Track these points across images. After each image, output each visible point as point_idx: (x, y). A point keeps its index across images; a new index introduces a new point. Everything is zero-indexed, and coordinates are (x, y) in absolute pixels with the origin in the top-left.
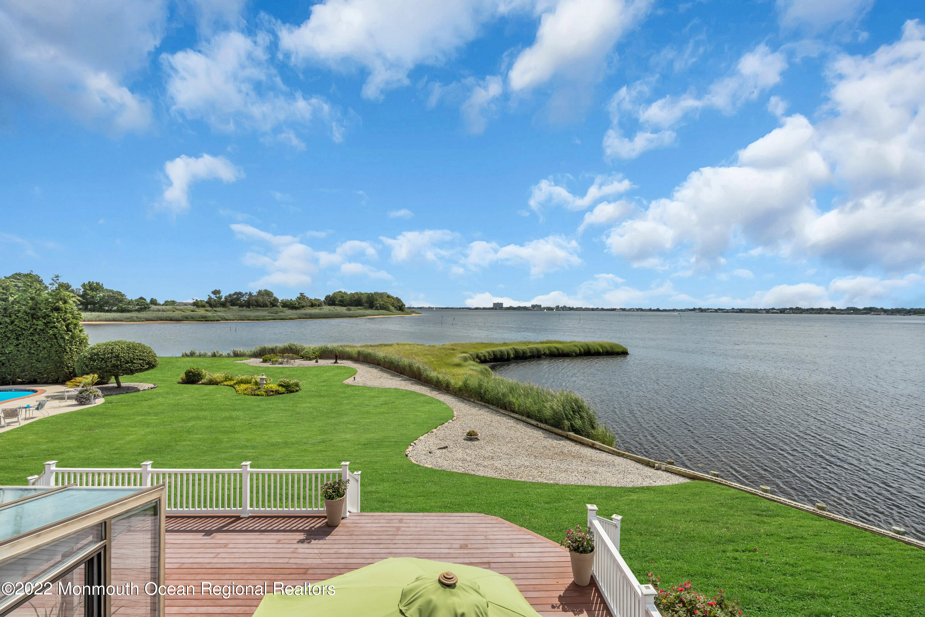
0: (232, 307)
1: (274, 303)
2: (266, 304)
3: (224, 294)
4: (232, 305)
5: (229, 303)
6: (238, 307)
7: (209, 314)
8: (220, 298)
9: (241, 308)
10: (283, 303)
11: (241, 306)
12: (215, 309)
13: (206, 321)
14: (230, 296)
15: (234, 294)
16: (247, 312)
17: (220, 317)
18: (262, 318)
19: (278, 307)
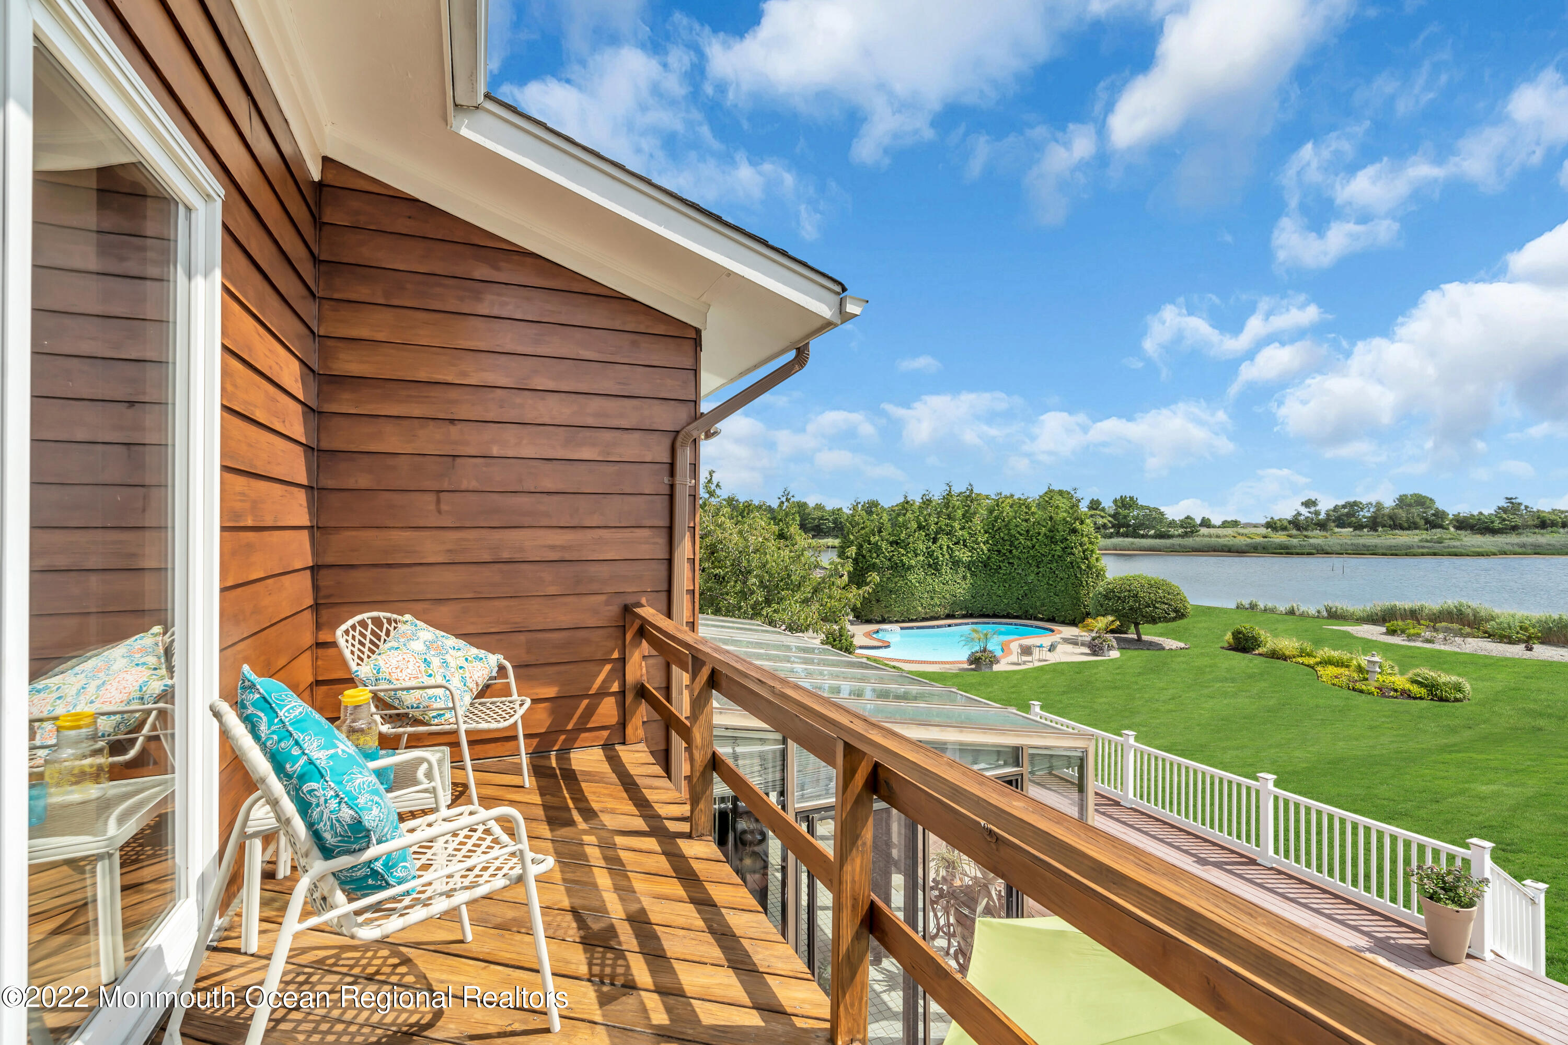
0: (1336, 530)
1: (1435, 521)
2: (1415, 523)
3: (1325, 505)
4: (1338, 526)
5: (1334, 521)
6: (1351, 530)
7: (1295, 541)
8: (1317, 513)
9: (1357, 532)
10: (1458, 521)
11: (1359, 527)
12: (1305, 533)
13: (1287, 553)
14: (1336, 509)
15: (1344, 507)
16: (1368, 538)
17: (1315, 548)
18: (1404, 552)
19: (1447, 529)
